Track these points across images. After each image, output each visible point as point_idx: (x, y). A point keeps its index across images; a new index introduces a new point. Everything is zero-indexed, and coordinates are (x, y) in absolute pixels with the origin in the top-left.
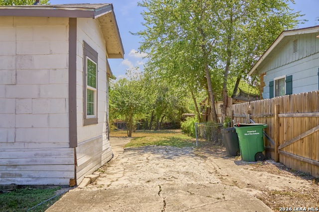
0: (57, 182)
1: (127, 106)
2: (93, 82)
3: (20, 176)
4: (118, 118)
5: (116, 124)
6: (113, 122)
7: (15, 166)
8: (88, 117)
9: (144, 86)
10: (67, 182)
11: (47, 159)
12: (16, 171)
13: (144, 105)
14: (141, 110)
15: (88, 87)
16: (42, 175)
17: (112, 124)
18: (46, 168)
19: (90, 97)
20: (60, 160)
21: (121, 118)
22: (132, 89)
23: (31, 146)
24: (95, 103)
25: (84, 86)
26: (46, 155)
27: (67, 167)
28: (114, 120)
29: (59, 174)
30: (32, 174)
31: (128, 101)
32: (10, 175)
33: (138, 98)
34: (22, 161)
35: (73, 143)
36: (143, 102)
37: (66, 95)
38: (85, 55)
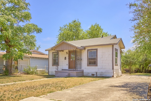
0: (110, 76)
1: (129, 62)
2: (117, 56)
3: (103, 75)
4: (126, 68)
5: (125, 70)
6: (124, 69)
7: (102, 73)
8: (116, 64)
9: (136, 54)
10: (112, 76)
11: (108, 72)
12: (102, 74)
13: (136, 62)
14: (135, 64)
15: (116, 58)
16: (107, 75)
17: (124, 70)
18: (108, 73)
19: (116, 59)
20: (111, 72)
21: (127, 68)
22: (131, 56)
23: (105, 69)
24: (117, 61)
25: (115, 57)
26: (108, 71)
27: (112, 73)
28: (125, 69)
29: (110, 75)
30: (105, 74)
31: (129, 60)
32: (101, 75)
33: (133, 59)
34: (104, 72)
35: (113, 69)
36: (135, 61)
37: (111, 59)
38: (115, 51)
